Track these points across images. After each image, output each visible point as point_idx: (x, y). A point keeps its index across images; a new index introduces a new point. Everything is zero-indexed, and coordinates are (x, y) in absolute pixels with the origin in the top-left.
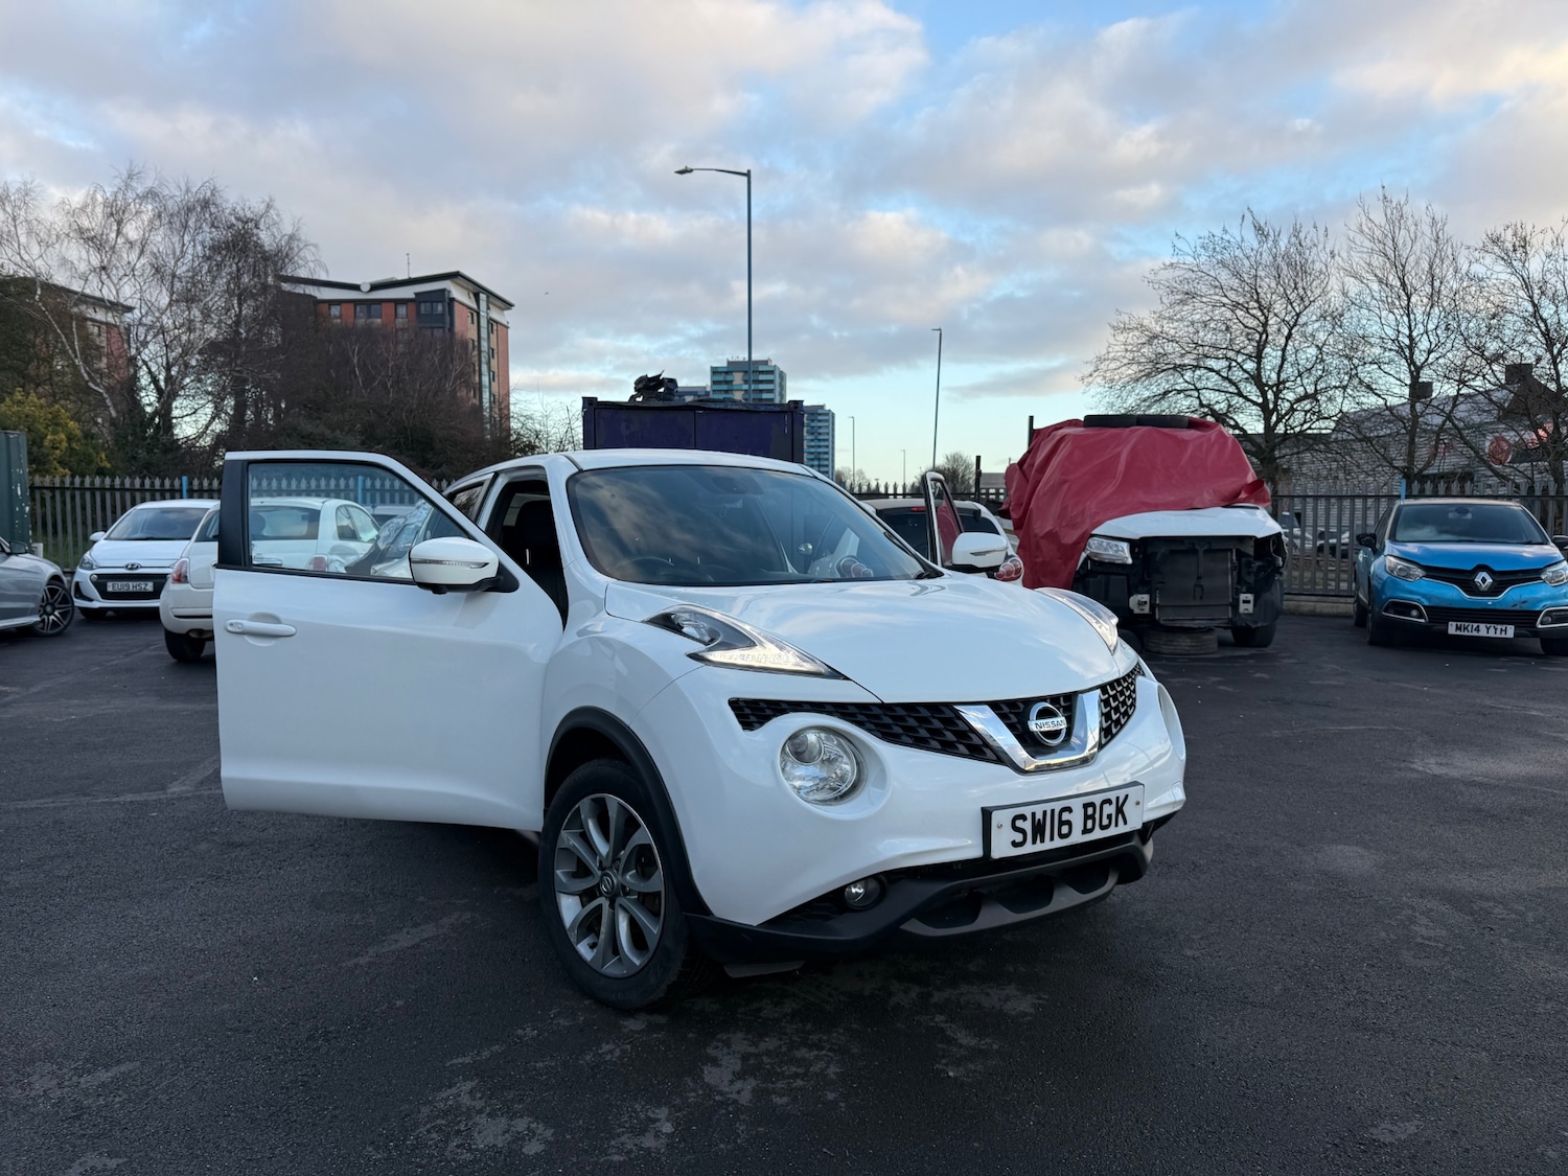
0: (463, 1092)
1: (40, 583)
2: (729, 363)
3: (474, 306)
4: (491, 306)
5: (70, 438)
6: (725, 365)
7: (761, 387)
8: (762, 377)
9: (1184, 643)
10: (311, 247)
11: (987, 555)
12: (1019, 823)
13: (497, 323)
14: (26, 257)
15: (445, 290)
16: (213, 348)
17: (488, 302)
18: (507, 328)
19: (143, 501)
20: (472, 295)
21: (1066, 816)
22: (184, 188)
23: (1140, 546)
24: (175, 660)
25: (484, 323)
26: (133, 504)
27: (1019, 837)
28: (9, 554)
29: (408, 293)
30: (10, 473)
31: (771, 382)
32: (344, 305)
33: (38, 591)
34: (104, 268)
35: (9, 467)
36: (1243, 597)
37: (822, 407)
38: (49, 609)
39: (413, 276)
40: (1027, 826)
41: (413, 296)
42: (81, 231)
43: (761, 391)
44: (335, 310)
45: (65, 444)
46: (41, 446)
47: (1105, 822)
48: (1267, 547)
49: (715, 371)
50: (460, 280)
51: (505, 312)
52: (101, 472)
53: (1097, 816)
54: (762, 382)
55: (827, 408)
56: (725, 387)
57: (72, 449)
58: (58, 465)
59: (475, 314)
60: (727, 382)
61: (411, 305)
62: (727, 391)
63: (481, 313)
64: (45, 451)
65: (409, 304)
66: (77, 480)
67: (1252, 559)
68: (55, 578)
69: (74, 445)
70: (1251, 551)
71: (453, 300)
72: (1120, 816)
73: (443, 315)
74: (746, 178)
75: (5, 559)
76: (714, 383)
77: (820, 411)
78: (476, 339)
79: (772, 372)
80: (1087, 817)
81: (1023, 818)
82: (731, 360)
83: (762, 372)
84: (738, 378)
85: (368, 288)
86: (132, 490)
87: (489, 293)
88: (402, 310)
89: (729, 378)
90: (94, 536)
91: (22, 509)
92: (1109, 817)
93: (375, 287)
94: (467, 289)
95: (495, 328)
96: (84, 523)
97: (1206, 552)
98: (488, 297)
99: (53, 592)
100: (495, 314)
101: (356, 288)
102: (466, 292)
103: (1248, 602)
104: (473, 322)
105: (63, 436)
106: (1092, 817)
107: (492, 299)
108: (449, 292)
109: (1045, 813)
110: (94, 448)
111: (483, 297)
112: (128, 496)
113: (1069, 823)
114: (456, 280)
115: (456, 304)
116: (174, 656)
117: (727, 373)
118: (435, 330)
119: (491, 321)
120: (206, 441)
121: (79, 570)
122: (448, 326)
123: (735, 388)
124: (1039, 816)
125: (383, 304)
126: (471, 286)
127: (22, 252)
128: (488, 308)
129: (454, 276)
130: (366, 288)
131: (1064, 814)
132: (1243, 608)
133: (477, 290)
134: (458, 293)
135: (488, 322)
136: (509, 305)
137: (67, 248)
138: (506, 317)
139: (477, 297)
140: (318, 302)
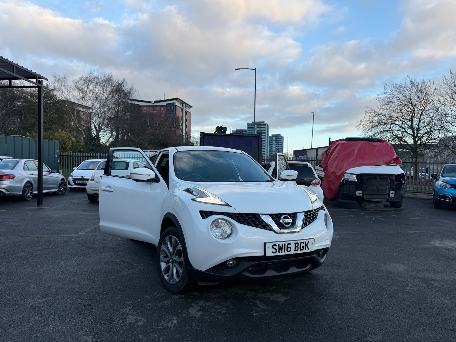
0: (127, 310)
1: (59, 181)
3: (182, 107)
4: (186, 107)
5: (72, 142)
6: (252, 123)
7: (262, 129)
8: (262, 126)
9: (373, 206)
10: (136, 91)
11: (291, 176)
12: (275, 247)
13: (188, 112)
14: (64, 95)
16: (110, 119)
17: (186, 106)
18: (191, 113)
19: (88, 159)
20: (181, 104)
21: (289, 246)
22: (104, 75)
23: (359, 176)
24: (90, 202)
26: (85, 160)
27: (274, 251)
28: (51, 173)
29: (164, 104)
30: (55, 151)
31: (265, 128)
32: (147, 107)
33: (58, 182)
34: (84, 98)
35: (55, 150)
36: (391, 192)
37: (280, 135)
38: (61, 187)
39: (166, 99)
40: (277, 248)
41: (166, 105)
42: (78, 88)
43: (262, 130)
44: (145, 108)
45: (71, 144)
46: (65, 144)
47: (302, 248)
48: (399, 178)
49: (248, 125)
50: (178, 100)
52: (80, 151)
53: (299, 246)
54: (262, 128)
55: (281, 135)
56: (251, 129)
57: (73, 145)
58: (69, 150)
59: (182, 110)
60: (252, 128)
61: (165, 107)
62: (252, 130)
63: (184, 109)
64: (66, 146)
66: (74, 154)
67: (394, 181)
68: (63, 179)
69: (74, 144)
70: (394, 179)
71: (176, 106)
72: (306, 247)
73: (173, 110)
74: (255, 71)
75: (50, 174)
76: (248, 128)
77: (279, 136)
78: (182, 116)
79: (265, 125)
80: (296, 247)
81: (276, 245)
82: (253, 121)
83: (262, 125)
84: (255, 127)
85: (154, 102)
86: (85, 156)
87: (186, 104)
88: (162, 109)
89: (253, 126)
90: (74, 168)
91: (57, 161)
92: (303, 247)
93: (155, 102)
94: (180, 103)
95: (187, 113)
96: (73, 165)
97: (379, 178)
99: (62, 183)
100: (187, 109)
101: (150, 102)
103: (393, 194)
104: (181, 112)
105: (71, 142)
106: (298, 247)
107: (187, 105)
108: (175, 103)
109: (282, 244)
110: (79, 145)
112: (84, 158)
113: (290, 248)
114: (177, 100)
115: (177, 107)
116: (90, 201)
117: (252, 125)
118: (171, 114)
119: (186, 111)
120: (108, 144)
121: (70, 177)
122: (175, 113)
123: (254, 129)
124: (281, 245)
125: (157, 107)
126: (181, 102)
127: (63, 93)
128: (186, 108)
129: (176, 99)
130: (153, 102)
131: (288, 245)
132: (391, 195)
133: (183, 103)
134: (177, 104)
135: (185, 112)
136: (191, 107)
137: (74, 92)
138: (190, 110)
139: (183, 105)
140: (140, 106)
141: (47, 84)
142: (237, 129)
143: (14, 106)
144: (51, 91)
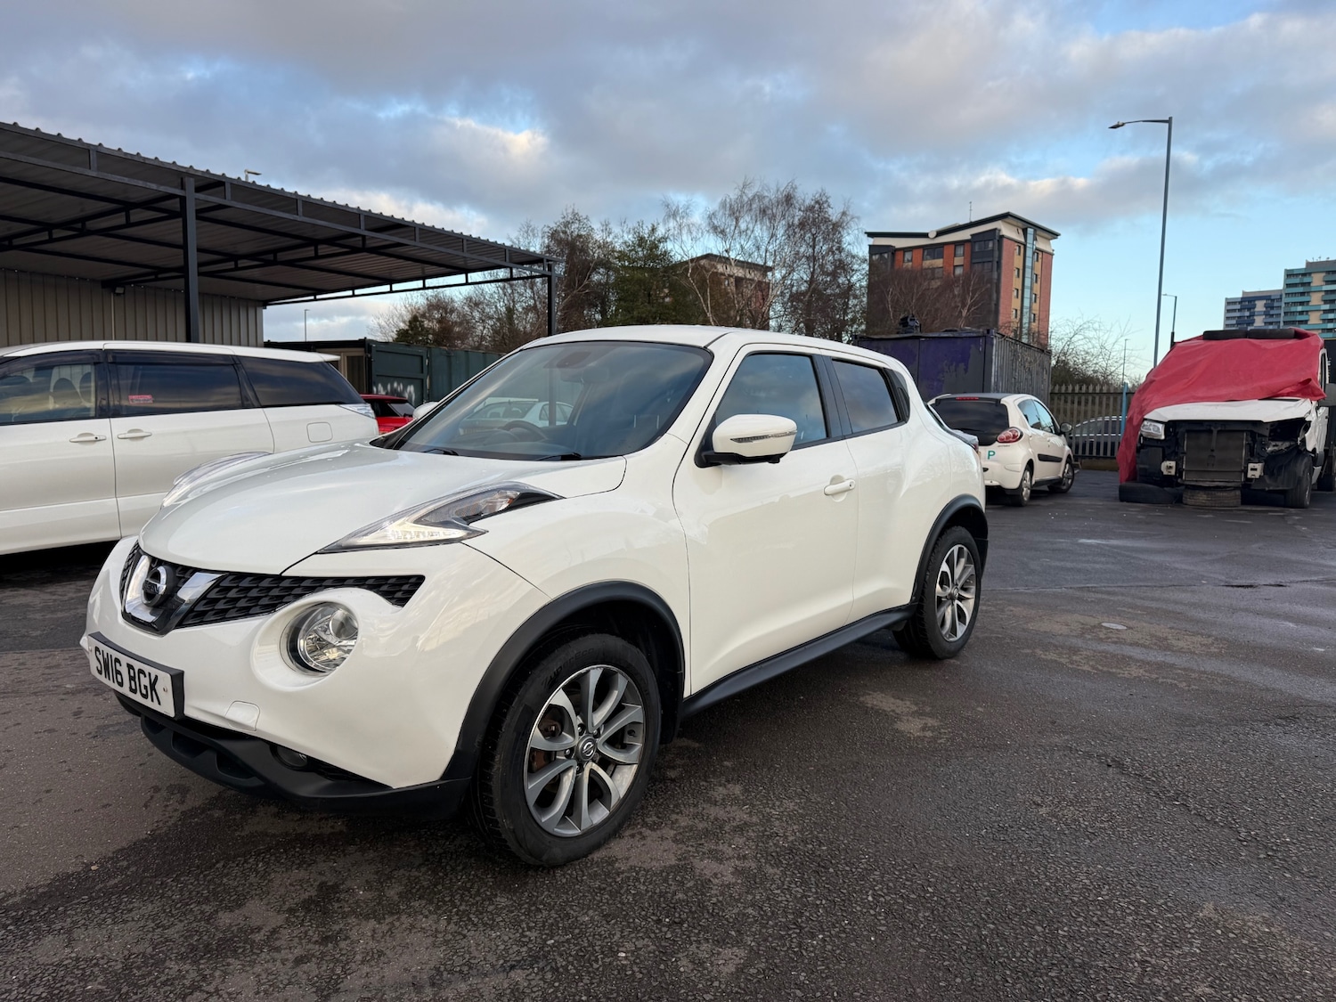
2: (1308, 264)
3: (1022, 240)
4: (1038, 238)
6: (1303, 266)
13: (1042, 251)
15: (996, 229)
17: (1035, 235)
18: (1052, 255)
20: (1020, 231)
25: (1029, 253)
29: (966, 235)
32: (916, 251)
36: (1252, 465)
39: (973, 220)
41: (970, 237)
44: (908, 256)
49: (1289, 274)
50: (1010, 220)
51: (1051, 241)
56: (1301, 289)
59: (1022, 247)
60: (1303, 284)
61: (968, 246)
62: (1302, 294)
63: (1028, 245)
65: (966, 244)
71: (1002, 236)
73: (993, 250)
74: (1168, 123)
76: (1288, 285)
78: (1021, 268)
82: (1311, 261)
84: (1317, 280)
85: (935, 234)
87: (1037, 227)
88: (960, 250)
89: (1306, 280)
93: (940, 233)
94: (1016, 226)
95: (1040, 256)
97: (1220, 432)
98: (1035, 230)
100: (1041, 245)
101: (925, 235)
102: (1016, 229)
103: (1257, 469)
104: (1019, 254)
107: (1039, 232)
108: (1000, 231)
111: (1030, 231)
114: (1006, 220)
115: (1005, 240)
117: (1304, 275)
118: (986, 264)
119: (1037, 251)
122: (996, 260)
123: (1313, 290)
125: (945, 247)
126: (1020, 224)
128: (1035, 239)
129: (1004, 217)
130: (933, 235)
132: (1251, 474)
133: (1025, 225)
134: (1007, 230)
135: (1034, 253)
136: (1055, 235)
137: (708, 240)
138: (1054, 245)
139: (1025, 231)
140: (893, 251)
141: (653, 226)
142: (1244, 293)
143: (587, 286)
144: (659, 241)
